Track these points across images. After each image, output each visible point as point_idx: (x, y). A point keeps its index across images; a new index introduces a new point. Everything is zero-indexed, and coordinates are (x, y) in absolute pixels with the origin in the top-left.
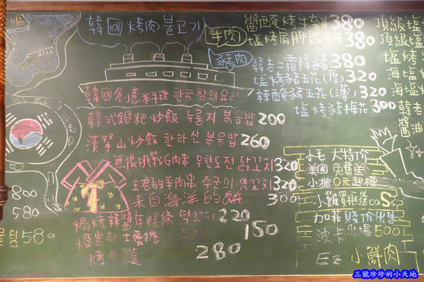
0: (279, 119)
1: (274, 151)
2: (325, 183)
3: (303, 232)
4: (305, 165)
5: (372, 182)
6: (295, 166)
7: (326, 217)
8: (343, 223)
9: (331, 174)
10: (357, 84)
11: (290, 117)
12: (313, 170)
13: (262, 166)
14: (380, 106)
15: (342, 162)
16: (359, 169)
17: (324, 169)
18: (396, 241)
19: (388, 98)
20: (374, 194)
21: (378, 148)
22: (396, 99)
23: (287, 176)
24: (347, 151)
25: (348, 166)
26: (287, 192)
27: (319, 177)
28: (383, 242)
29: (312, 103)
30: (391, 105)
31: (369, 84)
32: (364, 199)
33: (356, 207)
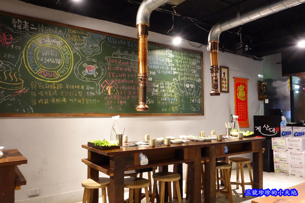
0: (154, 73)
1: (153, 81)
2: (164, 90)
3: (159, 103)
4: (159, 86)
5: (173, 91)
6: (157, 86)
7: (164, 99)
8: (167, 101)
9: (165, 89)
10: (170, 66)
11: (157, 73)
12: (161, 87)
13: (150, 85)
14: (175, 73)
15: (167, 86)
16: (170, 88)
17: (163, 87)
18: (177, 106)
19: (176, 71)
20: (173, 94)
21: (174, 83)
22: (178, 71)
23: (156, 88)
24: (168, 83)
25: (168, 87)
26: (155, 92)
27: (163, 89)
28: (175, 106)
29: (161, 70)
30: (177, 73)
31: (173, 67)
32: (171, 96)
33: (170, 97)
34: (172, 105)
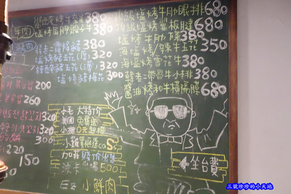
0: (47, 85)
1: (42, 107)
2: (72, 130)
3: (54, 164)
4: (60, 117)
5: (102, 131)
6: (54, 118)
7: (70, 155)
8: (80, 160)
9: (76, 124)
10: (99, 60)
11: (55, 85)
12: (65, 121)
13: (34, 117)
14: (112, 76)
15: (83, 116)
16: (94, 121)
17: (71, 120)
18: (115, 176)
19: (117, 70)
20: (102, 140)
21: (109, 106)
22: (123, 70)
23: (48, 124)
24: (88, 108)
25: (87, 119)
26: (47, 135)
27: (68, 126)
29: (69, 74)
30: (120, 75)
31: (106, 60)
32: (96, 143)
33: (90, 149)
34: (98, 175)
